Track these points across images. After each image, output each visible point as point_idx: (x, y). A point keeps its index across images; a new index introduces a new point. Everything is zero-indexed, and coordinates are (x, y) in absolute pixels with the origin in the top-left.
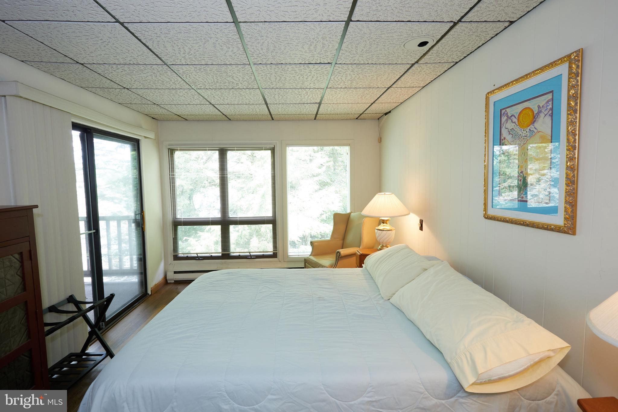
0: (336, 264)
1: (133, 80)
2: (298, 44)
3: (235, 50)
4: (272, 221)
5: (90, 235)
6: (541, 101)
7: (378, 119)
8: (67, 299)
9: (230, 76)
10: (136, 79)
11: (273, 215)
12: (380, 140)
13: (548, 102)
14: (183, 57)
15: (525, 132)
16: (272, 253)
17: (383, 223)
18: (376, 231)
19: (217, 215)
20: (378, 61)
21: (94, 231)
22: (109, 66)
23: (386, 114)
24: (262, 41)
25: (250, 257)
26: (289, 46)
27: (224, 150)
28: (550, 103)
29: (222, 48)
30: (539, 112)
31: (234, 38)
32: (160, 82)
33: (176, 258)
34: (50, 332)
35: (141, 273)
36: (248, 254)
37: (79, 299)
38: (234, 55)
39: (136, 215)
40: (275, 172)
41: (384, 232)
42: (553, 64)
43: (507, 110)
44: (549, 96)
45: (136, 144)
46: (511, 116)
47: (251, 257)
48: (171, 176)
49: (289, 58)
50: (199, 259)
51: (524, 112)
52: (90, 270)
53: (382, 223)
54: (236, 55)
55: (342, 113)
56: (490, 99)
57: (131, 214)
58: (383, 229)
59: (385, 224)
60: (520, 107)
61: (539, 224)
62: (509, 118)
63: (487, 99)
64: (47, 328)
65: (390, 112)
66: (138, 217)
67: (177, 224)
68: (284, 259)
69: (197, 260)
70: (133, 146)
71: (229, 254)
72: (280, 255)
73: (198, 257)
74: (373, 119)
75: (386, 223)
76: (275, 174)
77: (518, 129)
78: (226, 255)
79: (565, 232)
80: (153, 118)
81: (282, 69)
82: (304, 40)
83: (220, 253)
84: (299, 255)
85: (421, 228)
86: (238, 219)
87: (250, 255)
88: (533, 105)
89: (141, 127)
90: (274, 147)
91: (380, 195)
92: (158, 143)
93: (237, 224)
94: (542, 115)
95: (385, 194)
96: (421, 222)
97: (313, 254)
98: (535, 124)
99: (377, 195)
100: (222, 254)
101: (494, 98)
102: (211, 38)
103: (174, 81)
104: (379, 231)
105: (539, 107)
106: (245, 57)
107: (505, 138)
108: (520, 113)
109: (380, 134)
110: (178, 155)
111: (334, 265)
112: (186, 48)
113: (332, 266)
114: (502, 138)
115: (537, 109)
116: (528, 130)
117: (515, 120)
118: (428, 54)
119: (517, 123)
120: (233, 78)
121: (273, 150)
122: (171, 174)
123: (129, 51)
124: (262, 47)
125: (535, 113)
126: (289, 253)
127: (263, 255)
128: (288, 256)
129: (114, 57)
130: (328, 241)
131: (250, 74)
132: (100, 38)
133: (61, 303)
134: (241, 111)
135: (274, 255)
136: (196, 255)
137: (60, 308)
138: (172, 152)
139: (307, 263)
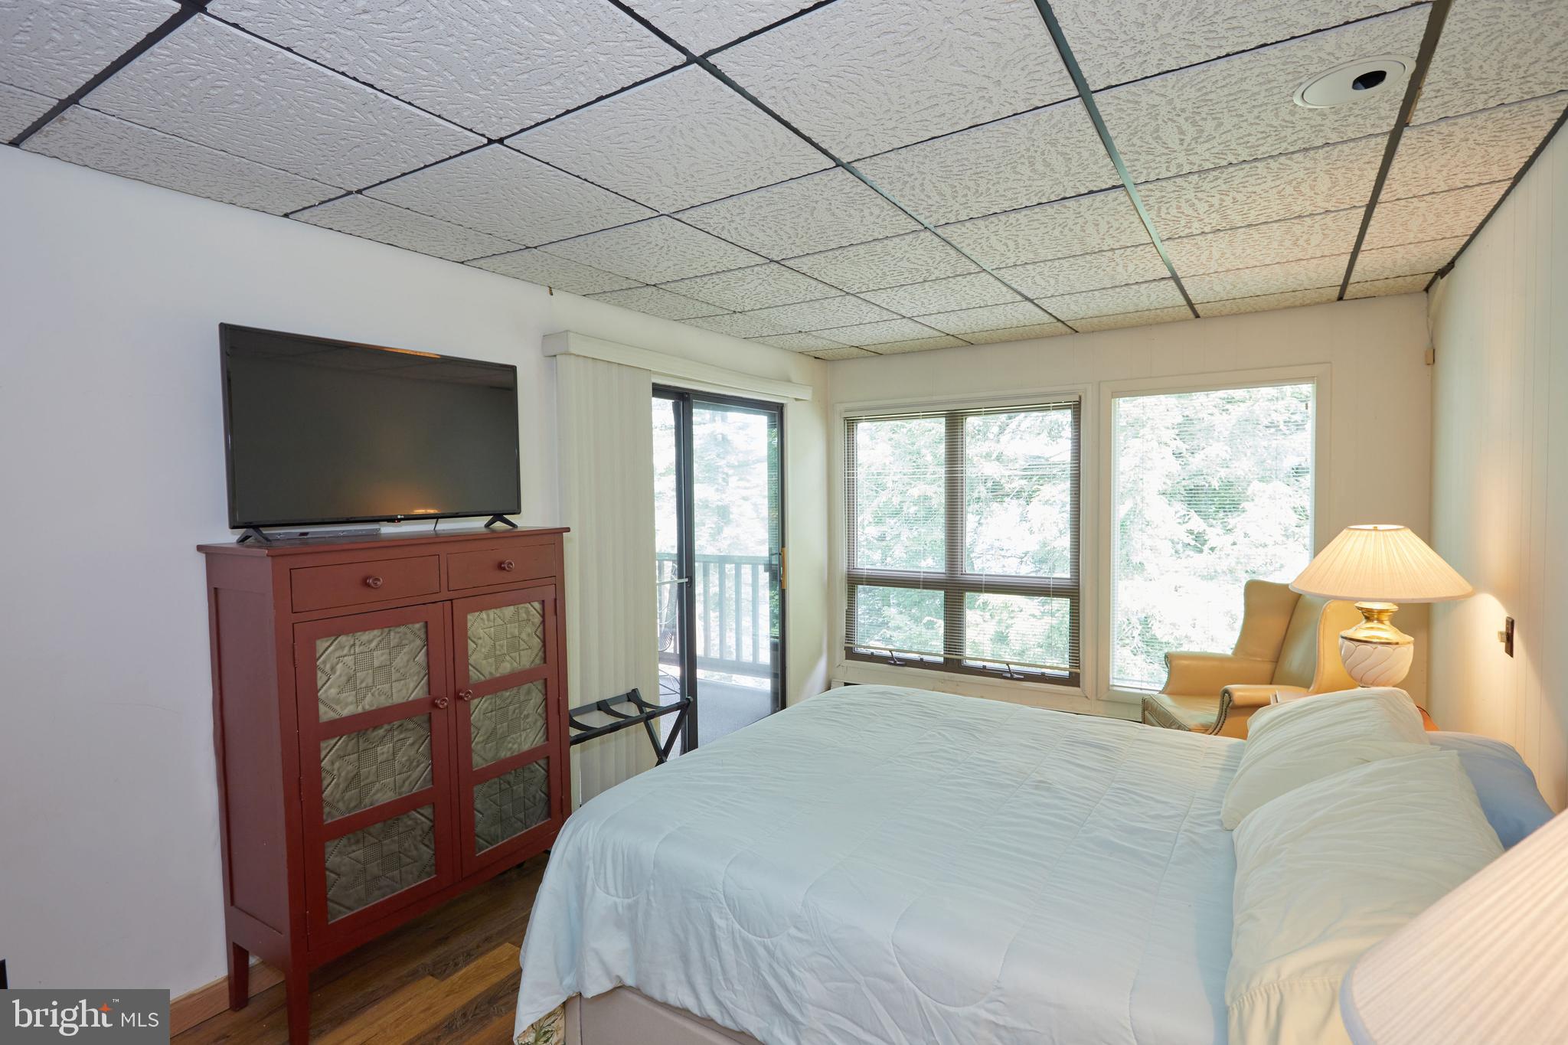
0: (1219, 726)
1: (739, 298)
2: (1001, 169)
3: (876, 211)
4: (1071, 592)
5: (680, 585)
7: (1427, 290)
8: (628, 695)
9: (902, 259)
10: (743, 294)
11: (1071, 575)
12: (1432, 357)
14: (792, 244)
16: (1068, 672)
17: (1368, 619)
18: (1341, 640)
19: (933, 564)
20: (1259, 152)
21: (687, 580)
22: (691, 281)
23: (1442, 273)
24: (917, 183)
25: (1009, 675)
26: (981, 177)
27: (957, 416)
29: (848, 213)
31: (859, 191)
32: (782, 292)
33: (851, 654)
34: (579, 740)
35: (775, 676)
36: (1005, 667)
37: (645, 698)
38: (880, 220)
39: (771, 555)
40: (1079, 463)
41: (1368, 647)
45: (776, 412)
47: (1012, 676)
48: (846, 477)
49: (1003, 198)
50: (895, 664)
52: (678, 653)
53: (1364, 621)
54: (884, 220)
55: (1272, 291)
57: (763, 551)
58: (1366, 637)
59: (1375, 624)
64: (574, 732)
65: (1451, 265)
66: (775, 561)
67: (854, 581)
68: (1097, 695)
69: (891, 664)
70: (772, 417)
71: (959, 661)
72: (1087, 680)
73: (892, 658)
74: (1408, 293)
75: (1380, 621)
76: (1079, 470)
78: (953, 664)
80: (816, 358)
81: (1005, 224)
82: (1008, 158)
83: (939, 654)
84: (1141, 689)
85: (1508, 648)
86: (984, 579)
87: (1010, 672)
89: (789, 381)
90: (1080, 402)
91: (1358, 532)
92: (825, 408)
93: (981, 591)
95: (1375, 529)
96: (1510, 626)
97: (1169, 690)
99: (1345, 530)
102: (817, 202)
103: (805, 288)
104: (1347, 643)
106: (905, 219)
109: (1432, 340)
110: (863, 430)
111: (1213, 726)
112: (787, 229)
113: (1205, 729)
118: (1422, 97)
120: (908, 260)
121: (1077, 408)
122: (846, 472)
123: (703, 253)
124: (925, 193)
126: (1113, 678)
127: (1043, 674)
128: (1108, 687)
129: (689, 266)
130: (1222, 659)
131: (941, 248)
132: (654, 243)
133: (617, 700)
134: (980, 322)
135: (1073, 680)
136: (888, 653)
137: (613, 708)
138: (851, 423)
139: (1149, 712)
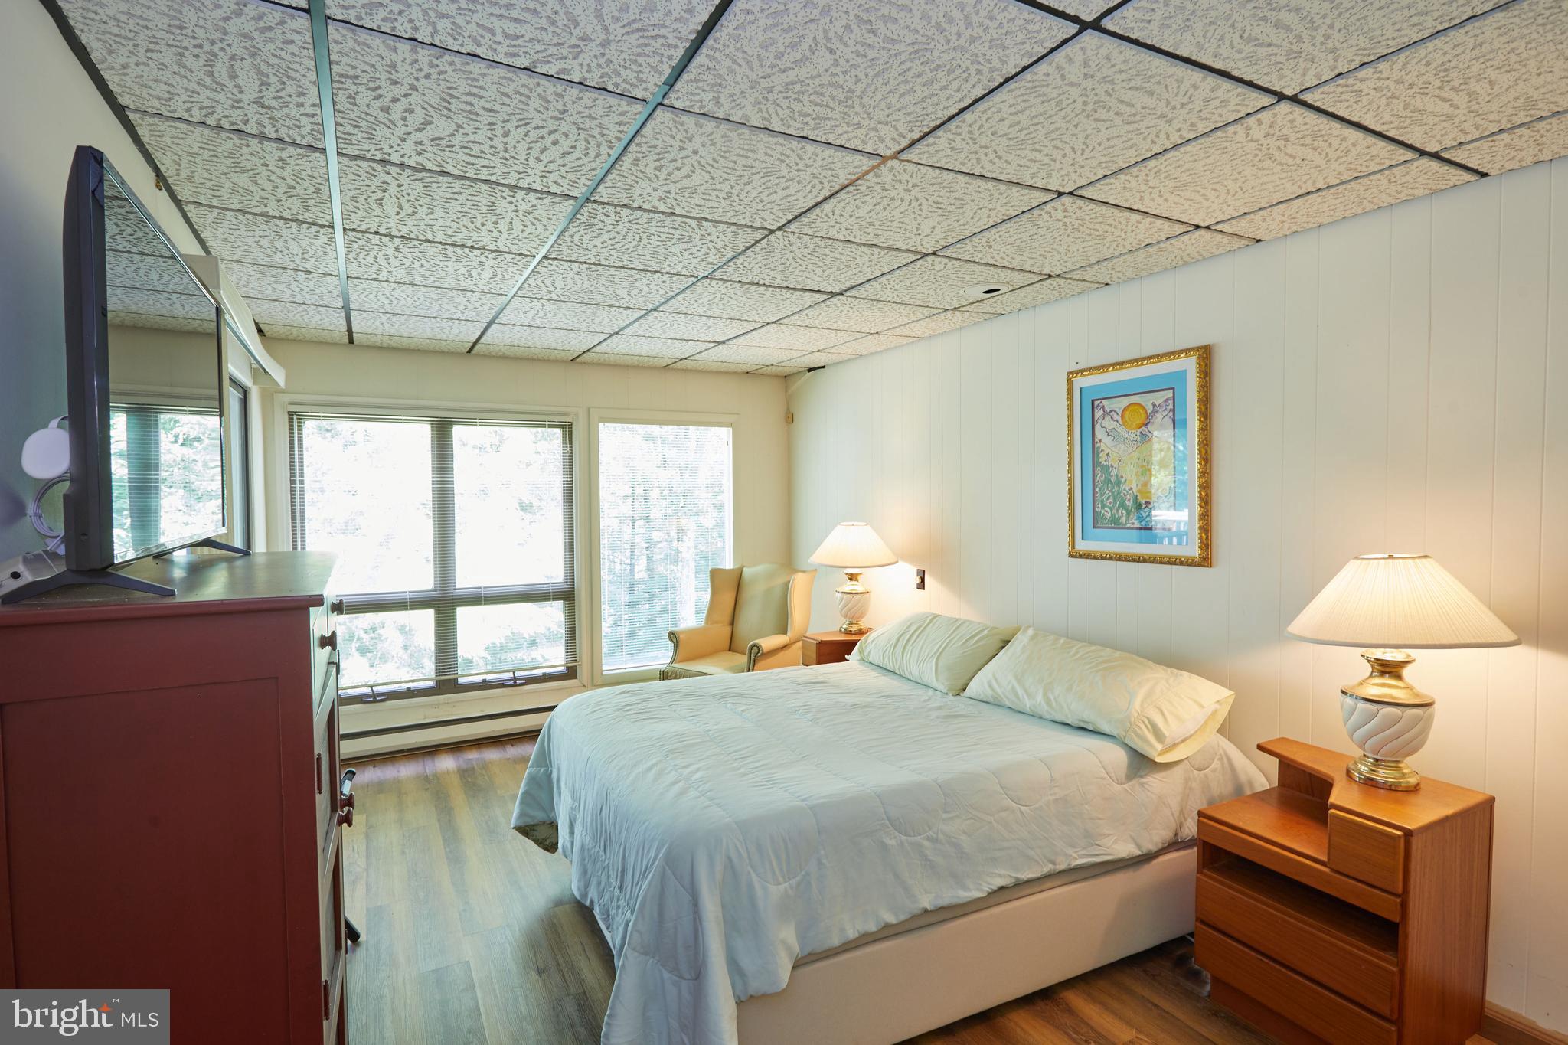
4: (565, 593)
6: (1159, 398)
7: (786, 377)
11: (566, 579)
12: (790, 418)
13: (1167, 400)
15: (1133, 435)
16: (565, 668)
17: (851, 579)
19: (426, 582)
23: (810, 370)
25: (511, 683)
27: (445, 424)
28: (1171, 402)
30: (1155, 412)
36: (509, 675)
40: (572, 477)
42: (1175, 354)
43: (1103, 401)
44: (1170, 394)
45: (243, 397)
46: (1111, 411)
47: (515, 682)
48: (295, 486)
50: (376, 701)
51: (1131, 408)
53: (848, 581)
56: (1074, 383)
58: (851, 590)
59: (854, 582)
60: (1126, 401)
61: (1163, 557)
62: (1106, 413)
63: (1070, 383)
68: (593, 681)
71: (454, 680)
72: (584, 672)
73: (371, 694)
75: (857, 580)
76: (572, 484)
77: (1121, 430)
78: (447, 684)
79: (1200, 565)
83: (431, 679)
85: (922, 585)
86: (482, 591)
87: (515, 679)
88: (1147, 401)
90: (571, 423)
94: (1159, 416)
95: (853, 525)
96: (922, 575)
97: (678, 658)
98: (1149, 426)
100: (438, 683)
101: (1080, 382)
105: (1154, 405)
107: (1100, 441)
108: (1125, 409)
114: (1096, 440)
115: (1151, 407)
116: (1138, 433)
117: (1116, 417)
118: (982, 302)
119: (1120, 421)
121: (568, 429)
122: (295, 478)
125: (1149, 411)
126: (606, 663)
127: (544, 675)
128: (602, 672)
130: (703, 629)
135: (571, 673)
136: (367, 691)
138: (298, 420)
